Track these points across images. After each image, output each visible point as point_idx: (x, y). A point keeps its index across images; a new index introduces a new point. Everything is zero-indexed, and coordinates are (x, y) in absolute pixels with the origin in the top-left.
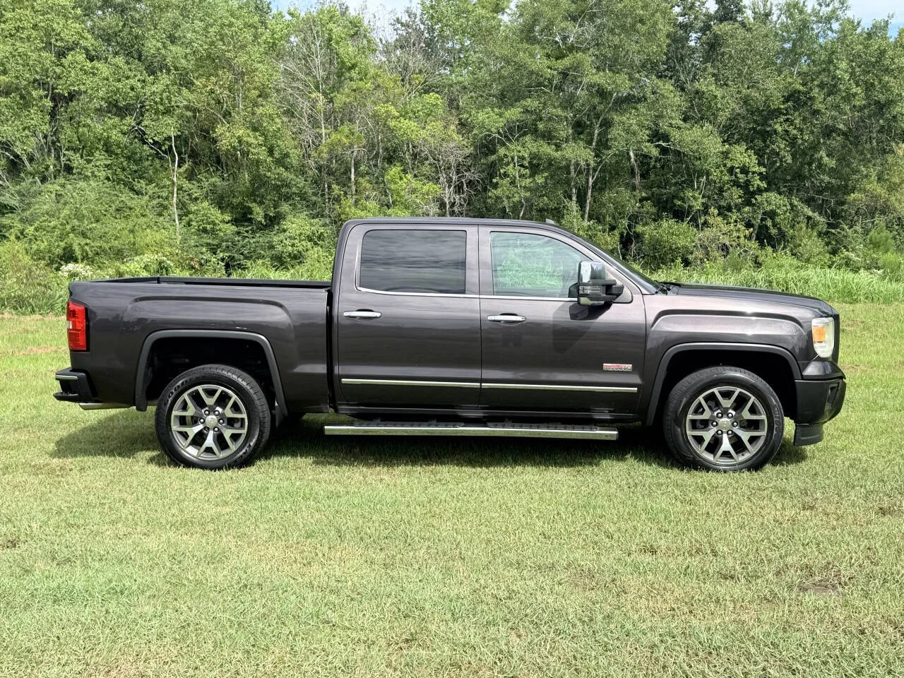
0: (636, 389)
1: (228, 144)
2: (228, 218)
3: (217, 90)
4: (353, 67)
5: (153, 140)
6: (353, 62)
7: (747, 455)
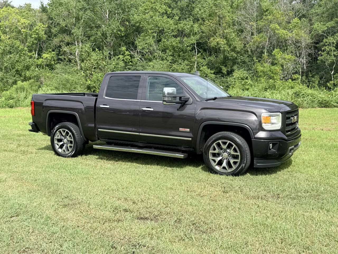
0: (191, 139)
1: (213, 44)
2: (212, 72)
3: (211, 25)
4: (267, 10)
5: (187, 45)
6: (267, 8)
7: (233, 169)
